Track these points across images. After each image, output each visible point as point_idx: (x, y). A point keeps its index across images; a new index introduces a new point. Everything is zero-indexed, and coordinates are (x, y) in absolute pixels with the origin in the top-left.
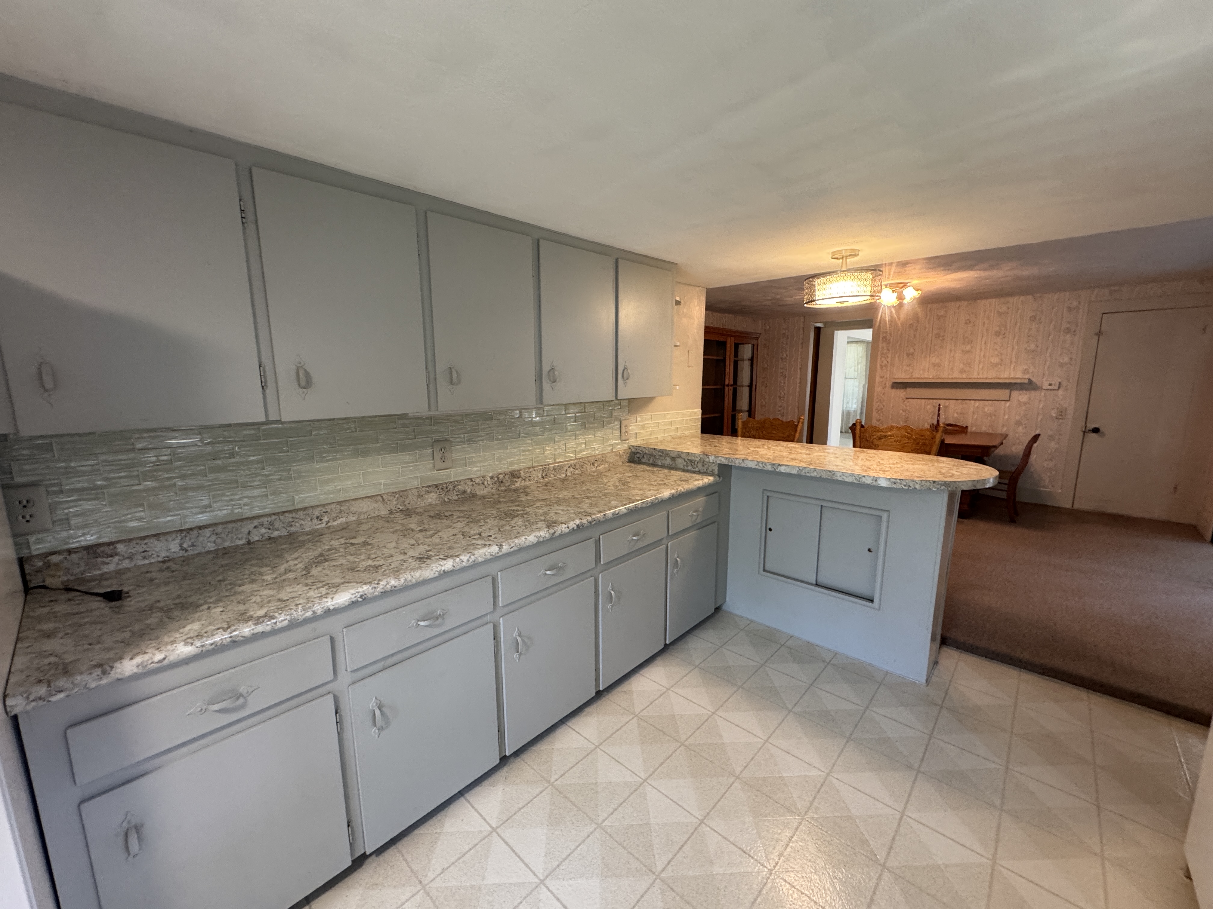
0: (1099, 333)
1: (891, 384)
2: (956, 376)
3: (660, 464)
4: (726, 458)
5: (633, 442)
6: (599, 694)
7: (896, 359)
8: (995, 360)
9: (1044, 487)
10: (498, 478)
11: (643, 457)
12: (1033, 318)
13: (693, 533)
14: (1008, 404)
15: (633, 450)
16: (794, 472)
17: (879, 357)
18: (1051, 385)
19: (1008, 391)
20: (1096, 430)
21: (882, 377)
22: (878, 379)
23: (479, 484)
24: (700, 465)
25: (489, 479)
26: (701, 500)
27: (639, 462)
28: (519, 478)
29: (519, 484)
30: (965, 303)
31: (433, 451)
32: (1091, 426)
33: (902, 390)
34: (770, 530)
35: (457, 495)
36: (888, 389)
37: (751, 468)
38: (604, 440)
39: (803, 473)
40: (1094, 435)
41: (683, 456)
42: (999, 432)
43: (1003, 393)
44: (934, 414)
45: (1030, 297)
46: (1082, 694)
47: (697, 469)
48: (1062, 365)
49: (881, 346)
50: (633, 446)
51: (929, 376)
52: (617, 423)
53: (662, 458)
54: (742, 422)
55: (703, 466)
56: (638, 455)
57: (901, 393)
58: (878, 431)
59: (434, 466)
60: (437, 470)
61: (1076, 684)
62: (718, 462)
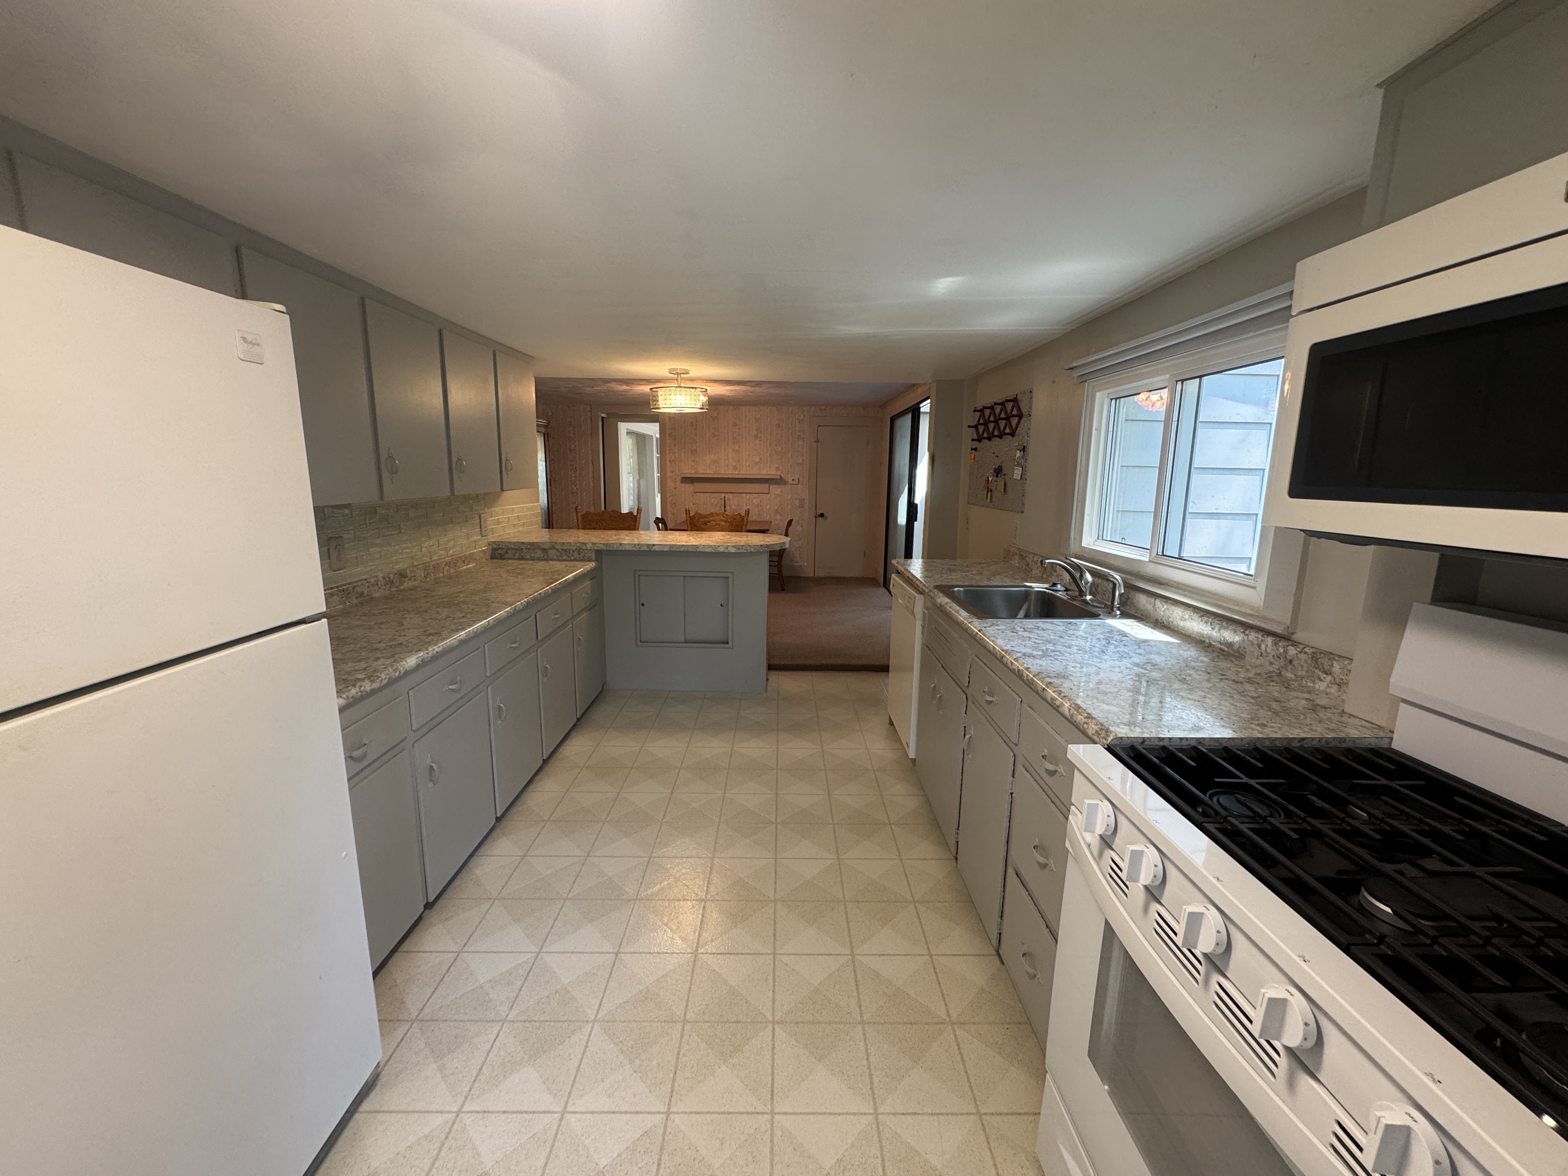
0: (817, 441)
1: (680, 478)
2: (730, 473)
3: (528, 557)
4: (604, 544)
5: (492, 538)
6: (545, 762)
7: (683, 454)
8: (757, 459)
9: (797, 562)
10: (389, 578)
11: (507, 552)
12: (778, 426)
13: (585, 614)
14: (768, 496)
15: (495, 546)
16: (666, 549)
17: (668, 452)
18: (793, 480)
19: (767, 485)
20: (822, 515)
21: (672, 472)
22: (669, 473)
23: (373, 585)
24: (576, 555)
25: (381, 579)
26: (587, 583)
27: (502, 557)
28: (405, 578)
29: (407, 584)
30: (732, 407)
31: (329, 549)
32: (819, 512)
33: (690, 485)
34: (643, 605)
35: (356, 598)
36: (678, 484)
37: (629, 550)
38: (468, 536)
39: (674, 549)
40: (821, 519)
41: (557, 547)
42: (765, 520)
43: (764, 487)
44: (721, 506)
45: (775, 409)
46: (841, 674)
47: (573, 558)
48: (799, 464)
49: (668, 442)
50: (494, 542)
51: (710, 472)
52: (477, 517)
53: (531, 551)
54: (582, 516)
55: (579, 554)
56: (499, 551)
57: (689, 488)
58: (703, 518)
59: (330, 566)
60: (334, 571)
61: (837, 670)
62: (596, 548)
